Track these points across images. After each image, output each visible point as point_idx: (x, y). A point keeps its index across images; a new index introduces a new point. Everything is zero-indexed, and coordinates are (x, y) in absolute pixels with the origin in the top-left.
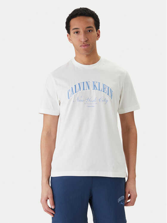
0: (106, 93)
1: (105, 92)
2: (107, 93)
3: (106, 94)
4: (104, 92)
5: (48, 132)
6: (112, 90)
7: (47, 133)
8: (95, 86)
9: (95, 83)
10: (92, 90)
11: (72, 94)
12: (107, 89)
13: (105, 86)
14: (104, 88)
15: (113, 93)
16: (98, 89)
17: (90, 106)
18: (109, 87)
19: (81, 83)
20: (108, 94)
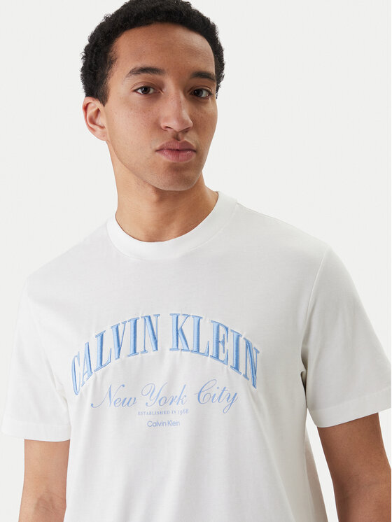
0: (226, 362)
1: (222, 356)
2: (232, 362)
3: (227, 369)
4: (217, 357)
5: (41, 499)
6: (254, 345)
7: (38, 505)
8: (179, 332)
9: (181, 319)
10: (168, 352)
11: (86, 376)
12: (230, 345)
13: (222, 331)
14: (218, 342)
15: (259, 359)
16: (191, 348)
17: (162, 424)
18: (239, 336)
19: (125, 323)
20: (237, 368)
